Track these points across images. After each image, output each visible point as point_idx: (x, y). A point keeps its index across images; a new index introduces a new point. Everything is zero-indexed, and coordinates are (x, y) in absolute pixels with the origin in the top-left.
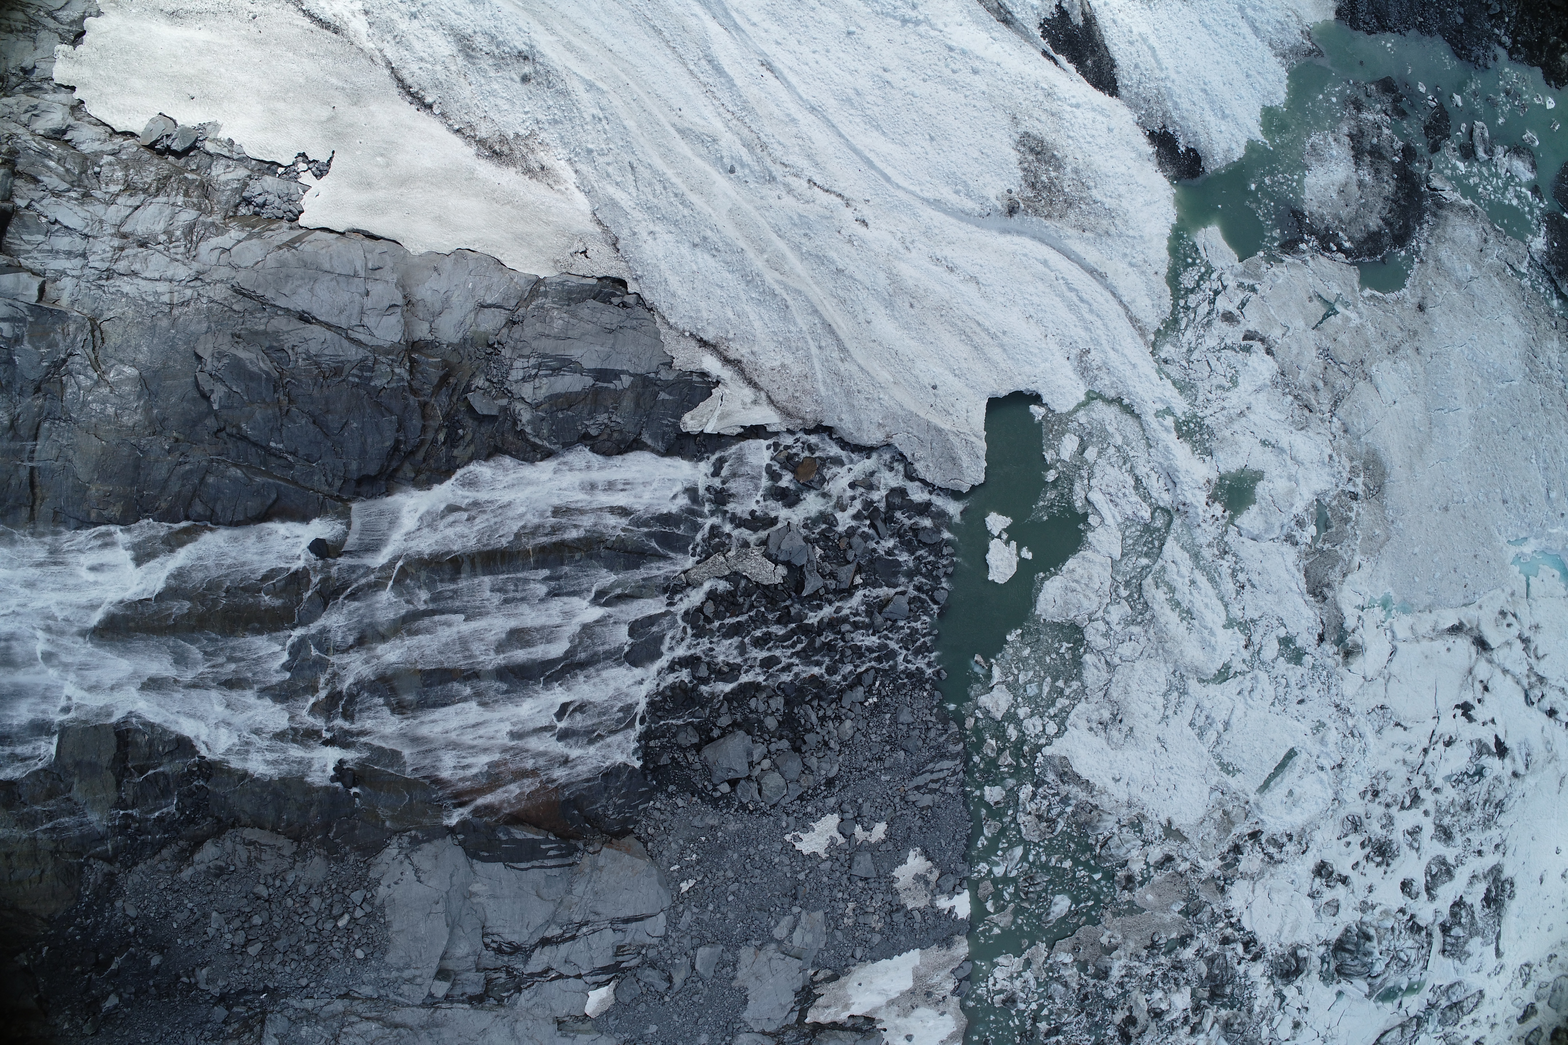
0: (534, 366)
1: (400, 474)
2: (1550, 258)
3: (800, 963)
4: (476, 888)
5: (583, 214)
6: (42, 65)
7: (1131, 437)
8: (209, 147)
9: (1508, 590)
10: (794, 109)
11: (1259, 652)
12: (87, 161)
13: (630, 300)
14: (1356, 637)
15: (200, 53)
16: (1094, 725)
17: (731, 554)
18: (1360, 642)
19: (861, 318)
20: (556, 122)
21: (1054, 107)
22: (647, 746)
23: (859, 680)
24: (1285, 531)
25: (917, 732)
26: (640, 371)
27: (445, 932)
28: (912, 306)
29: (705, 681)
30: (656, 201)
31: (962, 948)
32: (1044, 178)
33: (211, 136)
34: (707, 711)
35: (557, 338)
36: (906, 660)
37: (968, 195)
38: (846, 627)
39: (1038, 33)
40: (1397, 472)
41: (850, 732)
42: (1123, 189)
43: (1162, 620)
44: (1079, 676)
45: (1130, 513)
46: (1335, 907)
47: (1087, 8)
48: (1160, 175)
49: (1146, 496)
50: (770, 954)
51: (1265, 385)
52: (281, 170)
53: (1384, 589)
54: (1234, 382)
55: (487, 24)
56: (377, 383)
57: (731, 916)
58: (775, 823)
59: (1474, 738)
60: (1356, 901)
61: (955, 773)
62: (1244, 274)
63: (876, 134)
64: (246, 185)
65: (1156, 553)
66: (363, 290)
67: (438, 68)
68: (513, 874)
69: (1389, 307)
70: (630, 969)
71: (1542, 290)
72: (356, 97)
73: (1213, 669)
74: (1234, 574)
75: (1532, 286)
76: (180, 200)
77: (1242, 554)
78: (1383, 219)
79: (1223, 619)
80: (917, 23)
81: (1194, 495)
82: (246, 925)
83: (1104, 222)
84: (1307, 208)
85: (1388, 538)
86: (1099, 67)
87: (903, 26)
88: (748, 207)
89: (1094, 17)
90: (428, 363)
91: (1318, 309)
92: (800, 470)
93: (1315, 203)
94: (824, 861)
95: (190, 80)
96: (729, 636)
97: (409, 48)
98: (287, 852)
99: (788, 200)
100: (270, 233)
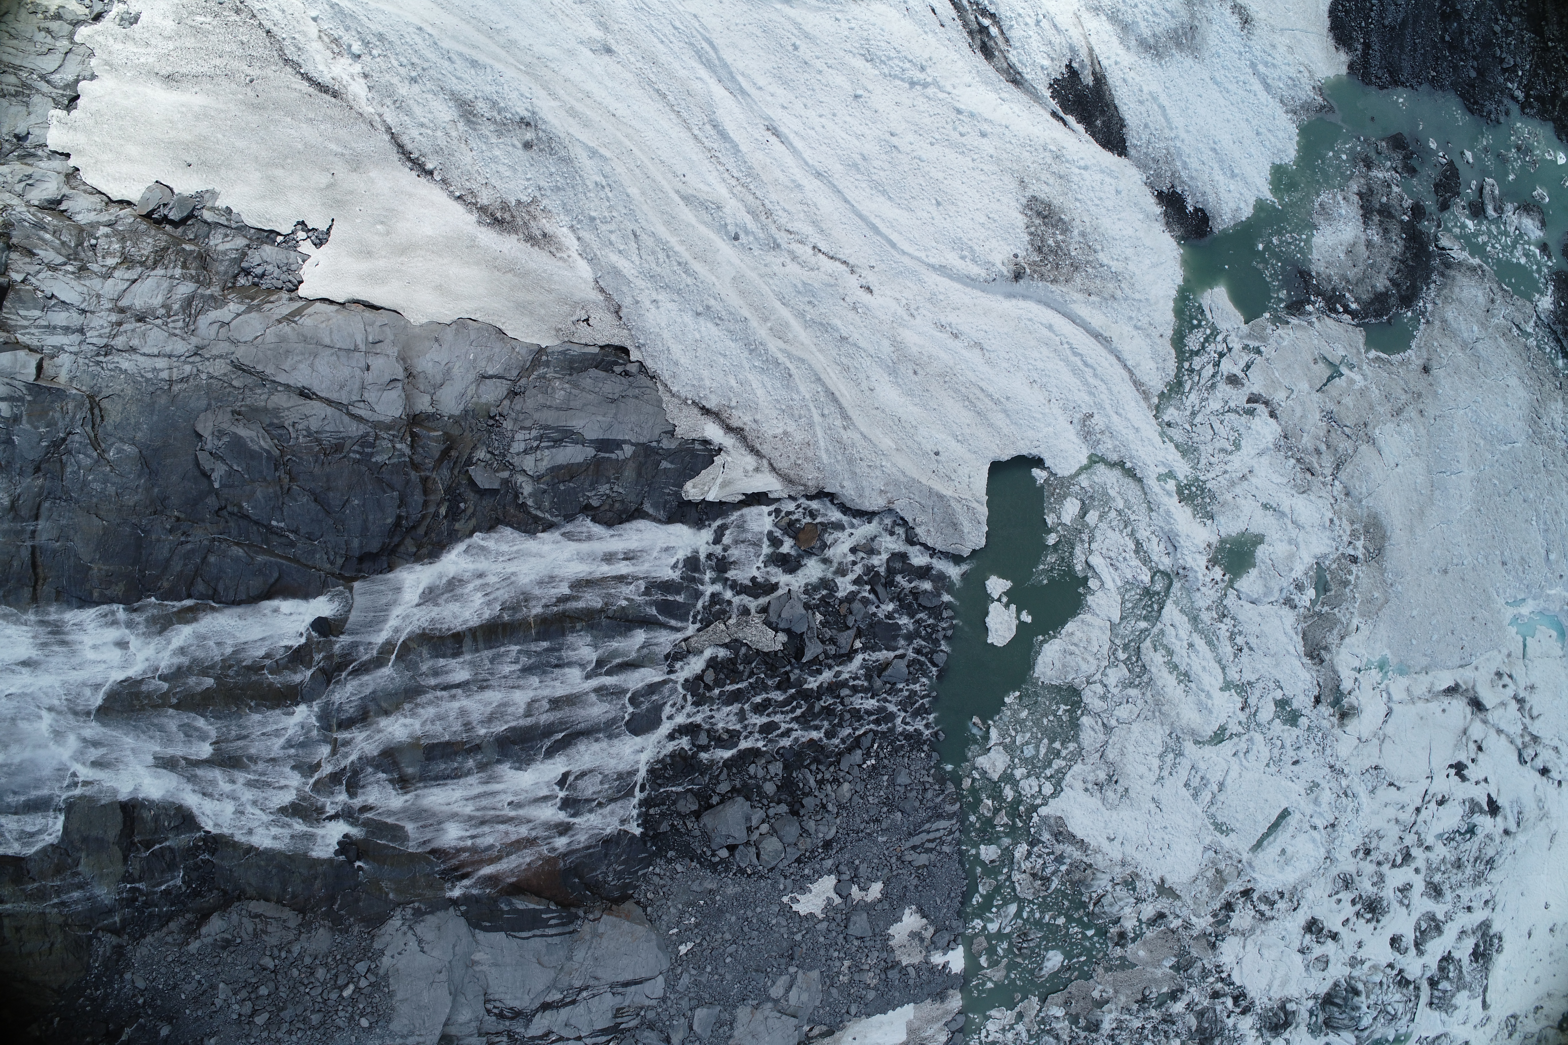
0: (536, 439)
1: (402, 549)
2: (1557, 317)
3: (794, 1021)
4: (477, 956)
5: (585, 282)
6: (36, 131)
7: (1133, 500)
8: (207, 215)
9: (1505, 651)
10: (799, 175)
11: (1255, 714)
12: (83, 232)
13: (633, 368)
14: (1352, 699)
15: (197, 118)
16: (1090, 786)
17: (732, 621)
18: (1356, 704)
19: (864, 385)
20: (558, 189)
21: (1062, 169)
22: (646, 814)
23: (857, 743)
24: (1284, 595)
25: (914, 793)
26: (642, 440)
27: (448, 1000)
28: (915, 373)
29: (705, 748)
30: (659, 269)
31: (955, 1002)
32: (1051, 242)
33: (209, 204)
34: (707, 779)
35: (558, 409)
37: (974, 261)
38: (845, 692)
39: (1048, 93)
40: (1398, 534)
41: (848, 795)
42: (1129, 252)
43: (1160, 683)
44: (1076, 738)
45: (1129, 576)
46: (1324, 962)
47: (1097, 67)
48: (1167, 235)
49: (1146, 560)
50: (766, 1013)
51: (1268, 449)
52: (280, 239)
53: (1381, 650)
55: (489, 89)
56: (378, 459)
57: (728, 977)
58: (773, 886)
59: (1466, 797)
60: (1346, 956)
61: (951, 832)
62: (1249, 336)
63: (882, 199)
64: (245, 254)
66: (363, 364)
67: (439, 134)
68: (515, 943)
69: (1394, 369)
70: (629, 1030)
71: (1548, 350)
72: (356, 163)
73: (1209, 731)
74: (1232, 637)
75: (1538, 346)
76: (178, 272)
77: (1240, 617)
78: (1391, 280)
79: (1220, 682)
80: (925, 85)
81: (1194, 560)
82: (253, 996)
83: (1110, 285)
84: (1314, 270)
85: (1387, 601)
86: (1108, 127)
87: (911, 88)
88: (752, 275)
89: (1104, 77)
90: (429, 437)
91: (1323, 371)
92: (801, 536)
93: (1322, 264)
94: (820, 921)
95: (187, 147)
96: (729, 703)
97: (409, 113)
98: (292, 924)
99: (793, 268)
100: (269, 306)
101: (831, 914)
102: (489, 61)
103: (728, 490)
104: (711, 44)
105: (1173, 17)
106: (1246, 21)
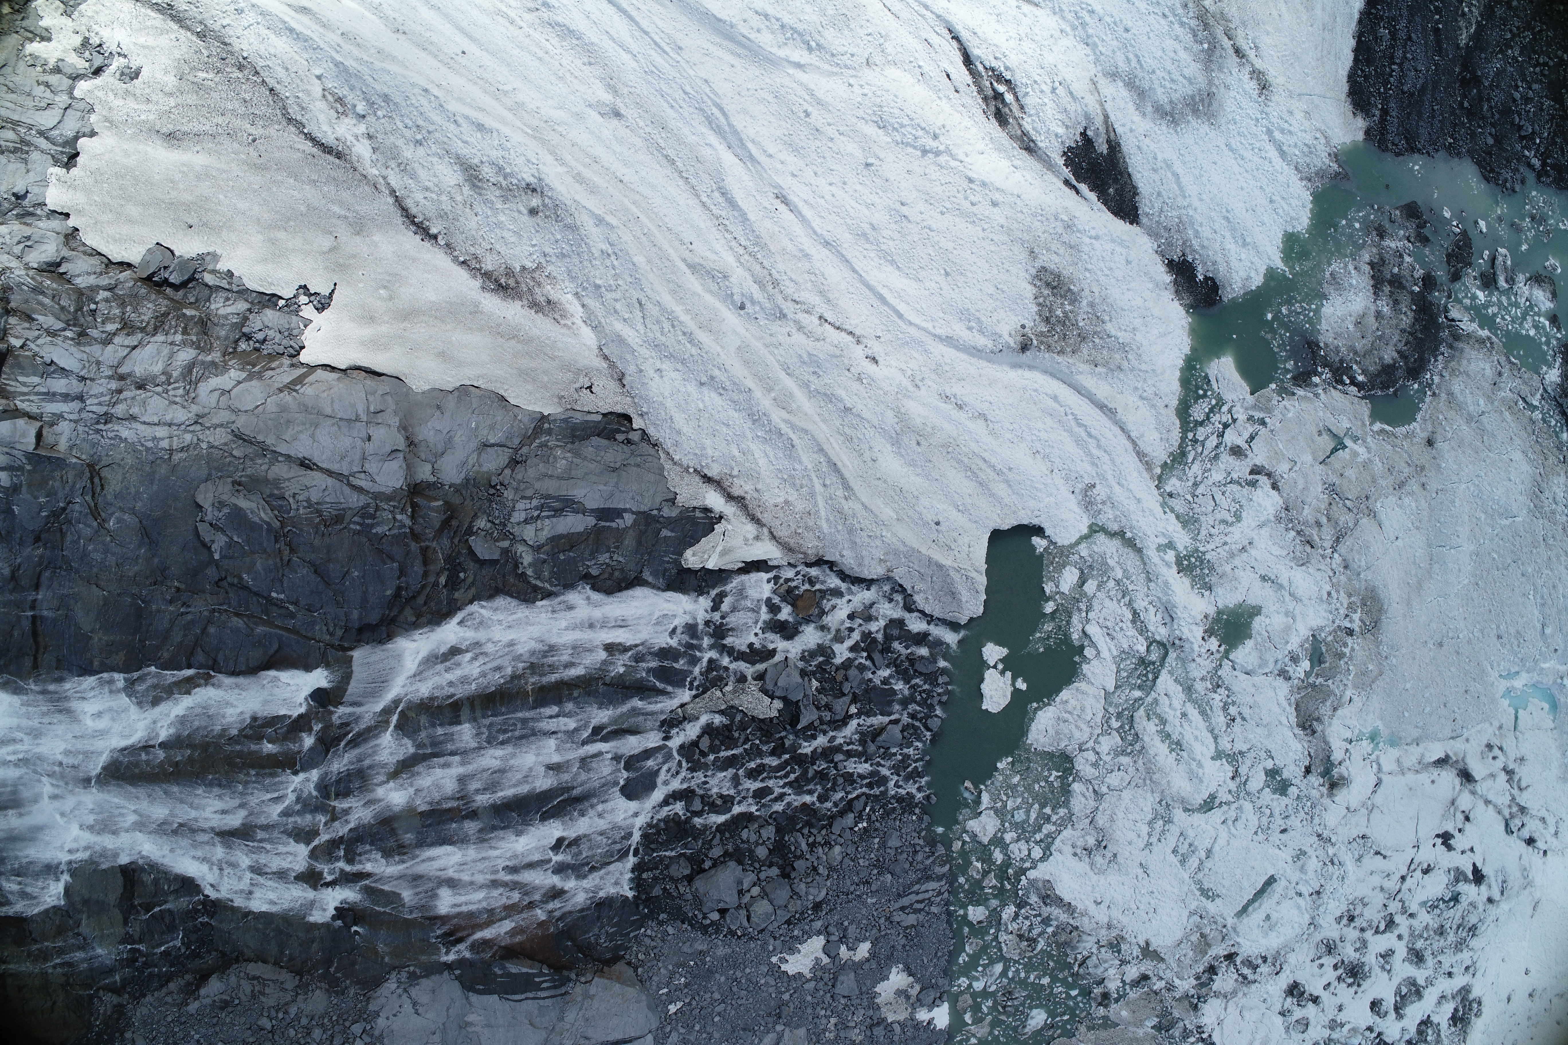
0: (536, 508)
1: (401, 618)
2: (1563, 390)
4: (471, 1018)
5: (590, 350)
6: (34, 190)
7: (1132, 570)
8: (209, 278)
9: (1496, 724)
10: (807, 244)
11: (1245, 783)
12: (83, 296)
13: (635, 436)
14: (1342, 770)
15: (198, 178)
16: (1079, 851)
17: (729, 688)
18: (1346, 775)
19: (867, 456)
20: (564, 256)
21: (1073, 239)
22: (639, 878)
23: (849, 806)
24: (1279, 667)
25: (905, 855)
26: (643, 508)
29: (699, 814)
30: (663, 339)
32: (1059, 312)
33: (210, 267)
34: (700, 842)
35: (560, 478)
36: (897, 785)
37: (981, 332)
38: (839, 757)
39: (1061, 161)
40: (1394, 608)
41: (839, 858)
42: (1138, 322)
43: (1152, 752)
44: (1066, 804)
45: (1126, 646)
46: (1304, 1025)
47: (1112, 135)
48: (1176, 303)
49: (1143, 630)
51: (1269, 521)
52: (281, 303)
53: (1373, 722)
54: (1238, 517)
55: (495, 154)
56: (379, 530)
57: (716, 1035)
58: (762, 947)
59: (1452, 865)
60: (1326, 1019)
61: (940, 893)
62: (1254, 407)
63: (890, 269)
64: (246, 319)
65: (1148, 686)
66: (364, 435)
67: (444, 198)
68: (507, 1005)
69: (1398, 442)
71: (1553, 423)
72: (359, 227)
73: (1198, 799)
74: (1225, 708)
75: (1543, 419)
76: (179, 338)
77: (1234, 688)
78: (1398, 352)
79: (1212, 751)
80: (938, 154)
81: (1191, 631)
83: (1117, 356)
84: (1322, 340)
85: (1381, 674)
86: (1121, 195)
87: (923, 156)
88: (757, 345)
89: (1119, 145)
90: (429, 508)
91: (1327, 443)
92: (800, 603)
93: (1331, 335)
94: (808, 981)
95: (188, 207)
96: (723, 768)
97: (413, 176)
98: (289, 986)
99: (798, 338)
100: (271, 373)
101: (819, 974)
102: (496, 125)
103: (727, 558)
104: (722, 110)
105: (1191, 83)
106: (1264, 87)
